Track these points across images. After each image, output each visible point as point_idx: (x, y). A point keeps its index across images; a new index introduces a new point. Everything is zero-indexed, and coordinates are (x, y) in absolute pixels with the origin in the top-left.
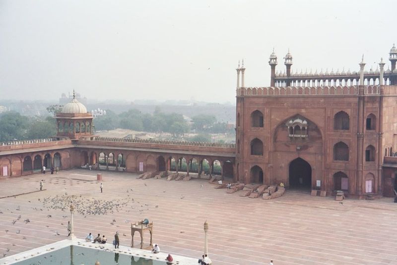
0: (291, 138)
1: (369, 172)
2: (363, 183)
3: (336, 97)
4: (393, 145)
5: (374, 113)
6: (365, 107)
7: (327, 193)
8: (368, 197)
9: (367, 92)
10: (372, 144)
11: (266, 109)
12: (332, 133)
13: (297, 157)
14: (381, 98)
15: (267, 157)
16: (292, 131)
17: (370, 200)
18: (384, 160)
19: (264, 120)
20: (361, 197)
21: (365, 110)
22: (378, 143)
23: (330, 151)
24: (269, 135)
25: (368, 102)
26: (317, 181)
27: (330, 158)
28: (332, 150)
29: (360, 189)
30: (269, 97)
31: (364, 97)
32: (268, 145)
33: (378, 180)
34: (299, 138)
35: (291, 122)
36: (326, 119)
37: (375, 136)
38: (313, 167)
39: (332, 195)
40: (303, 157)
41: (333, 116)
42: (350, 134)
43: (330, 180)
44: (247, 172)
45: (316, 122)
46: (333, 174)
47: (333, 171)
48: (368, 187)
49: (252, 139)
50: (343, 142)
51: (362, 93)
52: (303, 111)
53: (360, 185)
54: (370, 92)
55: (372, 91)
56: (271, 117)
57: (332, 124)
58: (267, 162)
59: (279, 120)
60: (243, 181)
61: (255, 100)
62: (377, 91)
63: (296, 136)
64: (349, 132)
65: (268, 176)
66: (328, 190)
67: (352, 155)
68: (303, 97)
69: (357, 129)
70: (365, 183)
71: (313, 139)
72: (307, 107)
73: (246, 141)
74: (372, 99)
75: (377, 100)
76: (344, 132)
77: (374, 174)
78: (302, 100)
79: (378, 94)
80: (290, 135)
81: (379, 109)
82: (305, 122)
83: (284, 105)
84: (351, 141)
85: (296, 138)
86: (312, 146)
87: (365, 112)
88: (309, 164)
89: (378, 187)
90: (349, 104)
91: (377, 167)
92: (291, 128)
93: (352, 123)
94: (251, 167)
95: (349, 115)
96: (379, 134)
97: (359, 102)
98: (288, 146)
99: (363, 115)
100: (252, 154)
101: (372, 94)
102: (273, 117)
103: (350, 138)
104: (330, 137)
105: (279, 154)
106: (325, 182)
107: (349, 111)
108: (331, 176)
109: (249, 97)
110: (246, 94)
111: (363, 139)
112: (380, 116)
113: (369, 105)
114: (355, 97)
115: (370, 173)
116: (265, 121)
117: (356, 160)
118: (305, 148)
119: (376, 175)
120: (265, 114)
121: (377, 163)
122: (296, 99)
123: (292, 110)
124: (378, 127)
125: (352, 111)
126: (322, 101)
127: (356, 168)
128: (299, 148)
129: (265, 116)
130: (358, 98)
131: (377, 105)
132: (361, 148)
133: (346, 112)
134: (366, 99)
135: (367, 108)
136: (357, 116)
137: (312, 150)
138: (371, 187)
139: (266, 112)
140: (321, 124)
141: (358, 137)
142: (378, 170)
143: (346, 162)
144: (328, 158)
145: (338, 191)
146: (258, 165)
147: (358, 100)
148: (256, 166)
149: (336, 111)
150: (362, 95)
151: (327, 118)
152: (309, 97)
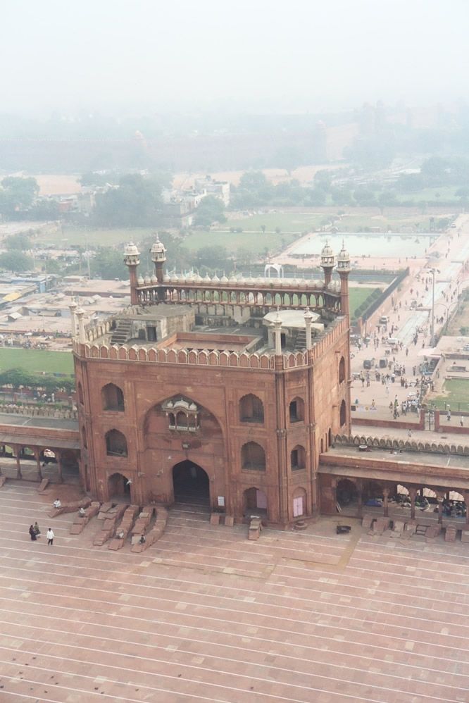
0: (172, 431)
1: (297, 486)
2: (290, 503)
3: (241, 371)
4: (332, 424)
5: (300, 396)
6: (286, 389)
7: (234, 519)
8: (297, 524)
9: (288, 365)
10: (300, 444)
11: (125, 382)
12: (238, 427)
13: (184, 459)
14: (310, 371)
15: (135, 460)
16: (172, 420)
17: (301, 529)
18: (320, 460)
19: (126, 400)
20: (287, 527)
21: (286, 393)
22: (309, 441)
23: (237, 456)
24: (136, 426)
25: (290, 380)
26: (219, 498)
27: (237, 467)
28: (240, 454)
29: (285, 514)
30: (130, 364)
31: (284, 374)
32: (135, 441)
33: (312, 496)
34: (185, 431)
35: (170, 405)
36: (227, 405)
37: (304, 430)
38: (212, 478)
39: (244, 523)
40: (193, 458)
41: (237, 402)
42: (265, 430)
43: (239, 499)
44: (103, 484)
45: (212, 409)
46: (243, 490)
47: (243, 485)
48: (297, 507)
49: (106, 430)
50: (256, 442)
51: (280, 368)
52: (189, 389)
53: (285, 509)
54: (292, 364)
55: (296, 362)
56: (136, 395)
57: (236, 415)
58: (135, 467)
59: (150, 401)
60: (97, 497)
61: (106, 366)
62: (304, 361)
63: (179, 428)
64: (263, 427)
65: (138, 490)
66: (235, 515)
67: (271, 464)
68: (188, 368)
69: (276, 422)
70: (292, 502)
71: (207, 432)
72: (195, 384)
73: (96, 433)
74: (296, 375)
75: (304, 375)
76: (256, 427)
77: (305, 487)
78: (185, 372)
79: (304, 366)
80: (170, 427)
81: (307, 388)
82: (193, 407)
83: (156, 379)
84: (268, 440)
85: (180, 432)
86: (207, 444)
87: (286, 396)
88: (204, 471)
89: (312, 505)
90: (261, 384)
91: (309, 477)
92: (171, 415)
93: (268, 413)
94: (108, 475)
95: (263, 401)
96: (310, 427)
97: (276, 381)
98: (168, 441)
99: (284, 401)
100: (108, 454)
101: (297, 367)
102: (138, 396)
103: (266, 437)
104: (235, 434)
105: (154, 454)
106: (231, 503)
107: (261, 395)
108: (239, 494)
109: (95, 362)
110: (89, 356)
111: (286, 439)
112: (311, 398)
113: (292, 385)
114: (270, 373)
115: (300, 487)
116: (127, 402)
117: (277, 471)
118: (195, 445)
119: (309, 489)
120: (126, 392)
121: (309, 471)
122: (176, 369)
123: (170, 387)
124: (308, 416)
125: (267, 395)
126: (219, 375)
127: (278, 484)
128: (186, 446)
129: (126, 393)
130: (274, 376)
131: (304, 382)
132: (283, 453)
133: (257, 395)
134: (287, 377)
135: (289, 390)
136: (275, 404)
137: (207, 449)
138: (301, 506)
139: (127, 387)
140: (219, 412)
141: (278, 437)
142: (311, 482)
143: (263, 473)
144: (233, 466)
145: (252, 517)
146: (120, 472)
147: (274, 379)
148: (118, 474)
149: (242, 394)
150: (281, 372)
151: (227, 403)
152: (197, 369)
